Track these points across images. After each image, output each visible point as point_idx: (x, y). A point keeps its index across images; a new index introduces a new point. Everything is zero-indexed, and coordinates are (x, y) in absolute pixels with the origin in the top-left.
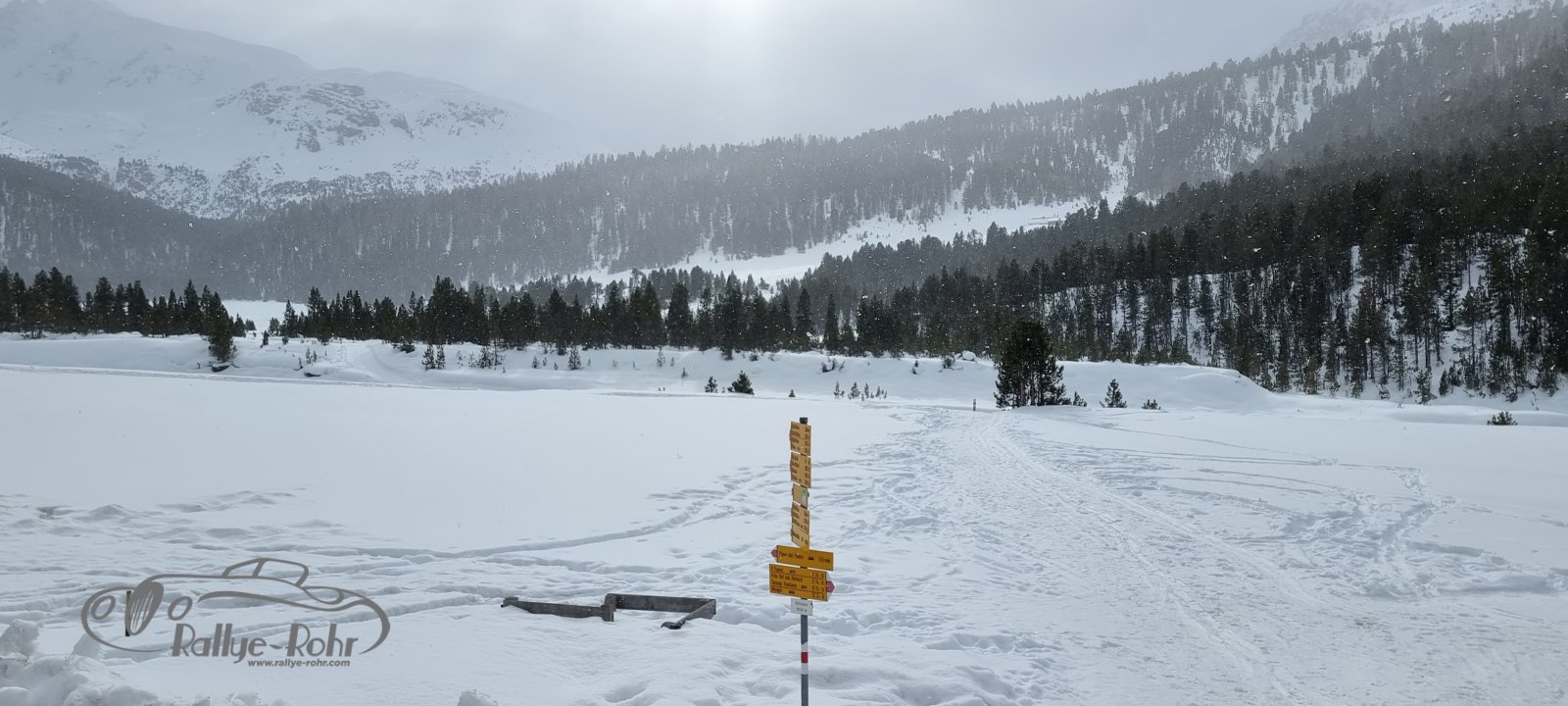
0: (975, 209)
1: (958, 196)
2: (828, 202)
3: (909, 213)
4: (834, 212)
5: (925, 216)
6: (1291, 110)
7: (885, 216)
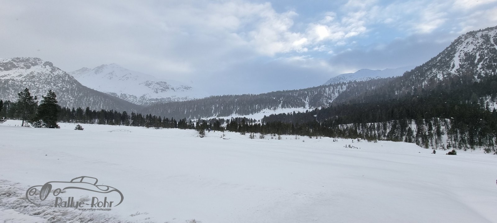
0: (283, 108)
1: (280, 105)
2: (257, 106)
3: (272, 108)
4: (258, 108)
5: (275, 109)
6: (334, 94)
7: (267, 109)
